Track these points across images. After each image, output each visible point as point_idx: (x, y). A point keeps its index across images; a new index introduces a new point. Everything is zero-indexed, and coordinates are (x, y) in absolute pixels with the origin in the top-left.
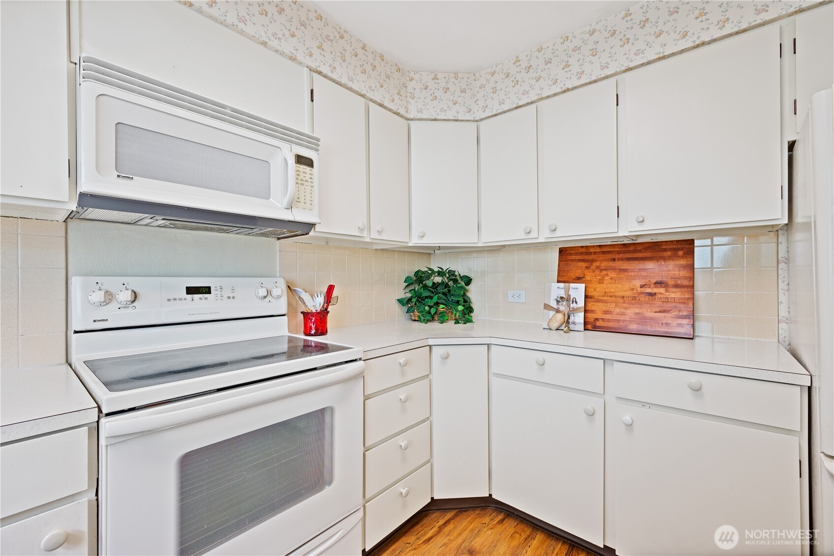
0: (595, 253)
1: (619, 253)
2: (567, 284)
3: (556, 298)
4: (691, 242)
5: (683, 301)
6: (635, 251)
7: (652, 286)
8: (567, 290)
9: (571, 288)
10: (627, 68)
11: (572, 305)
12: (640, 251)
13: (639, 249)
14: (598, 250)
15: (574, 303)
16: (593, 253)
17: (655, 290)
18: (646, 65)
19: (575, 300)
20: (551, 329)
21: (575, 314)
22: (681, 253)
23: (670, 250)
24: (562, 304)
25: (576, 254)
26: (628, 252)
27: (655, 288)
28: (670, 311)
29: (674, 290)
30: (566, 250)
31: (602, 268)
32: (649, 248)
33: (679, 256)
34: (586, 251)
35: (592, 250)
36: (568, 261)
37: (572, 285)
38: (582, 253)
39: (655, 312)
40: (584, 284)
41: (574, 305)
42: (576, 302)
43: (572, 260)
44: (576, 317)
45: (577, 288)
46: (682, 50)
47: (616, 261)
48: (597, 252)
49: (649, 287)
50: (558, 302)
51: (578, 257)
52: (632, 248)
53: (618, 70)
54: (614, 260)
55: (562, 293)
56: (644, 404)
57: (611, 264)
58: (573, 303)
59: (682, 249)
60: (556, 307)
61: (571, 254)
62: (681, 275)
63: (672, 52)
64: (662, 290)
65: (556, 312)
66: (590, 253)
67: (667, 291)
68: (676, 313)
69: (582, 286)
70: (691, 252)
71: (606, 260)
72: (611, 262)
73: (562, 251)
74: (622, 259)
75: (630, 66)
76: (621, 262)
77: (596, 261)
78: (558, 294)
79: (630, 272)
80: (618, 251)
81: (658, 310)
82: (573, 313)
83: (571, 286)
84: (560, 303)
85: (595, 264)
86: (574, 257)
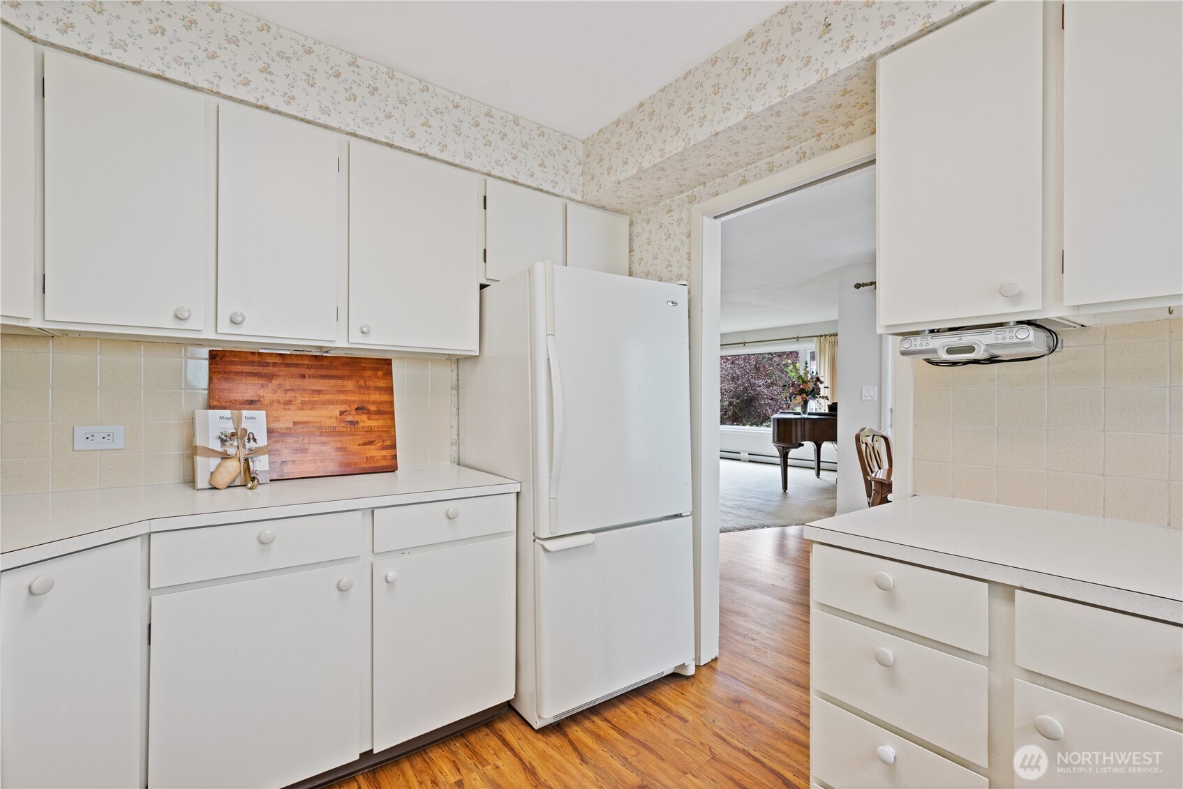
0: (274, 364)
1: (309, 367)
2: (236, 411)
3: (220, 434)
4: (388, 362)
5: (385, 429)
6: (330, 367)
7: (353, 412)
8: (238, 421)
9: (244, 418)
10: (353, 132)
11: (248, 445)
12: (336, 367)
13: (335, 364)
14: (278, 360)
15: (252, 441)
16: (271, 364)
17: (357, 418)
18: (372, 142)
19: (252, 437)
20: (215, 488)
21: (255, 459)
22: (380, 373)
23: (370, 369)
24: (231, 444)
25: (241, 363)
26: (321, 367)
27: (357, 415)
28: (374, 442)
29: (376, 417)
30: (224, 356)
31: (287, 388)
32: (346, 364)
33: (379, 378)
34: (259, 359)
35: (269, 360)
36: (229, 373)
37: (245, 413)
38: (252, 363)
39: (359, 445)
40: (264, 412)
41: (252, 445)
42: (255, 440)
43: (236, 373)
44: (257, 463)
45: (253, 418)
46: (409, 150)
47: (307, 378)
48: (277, 363)
49: (350, 414)
50: (223, 441)
51: (246, 369)
52: (325, 363)
53: (343, 128)
54: (303, 376)
55: (229, 428)
56: (402, 551)
57: (299, 381)
58: (249, 441)
59: (382, 370)
60: (220, 450)
61: (232, 363)
62: (382, 400)
63: (401, 146)
64: (364, 417)
65: (222, 458)
66: (267, 364)
67: (369, 419)
68: (380, 444)
69: (261, 415)
70: (389, 374)
71: (292, 376)
72: (299, 380)
73: (214, 356)
74: (314, 376)
75: (357, 132)
76: (313, 380)
77: (278, 376)
78: (221, 428)
79: (326, 394)
80: (308, 365)
81: (362, 442)
82: (252, 458)
83: (244, 415)
84: (228, 444)
85: (275, 382)
86: (239, 368)
